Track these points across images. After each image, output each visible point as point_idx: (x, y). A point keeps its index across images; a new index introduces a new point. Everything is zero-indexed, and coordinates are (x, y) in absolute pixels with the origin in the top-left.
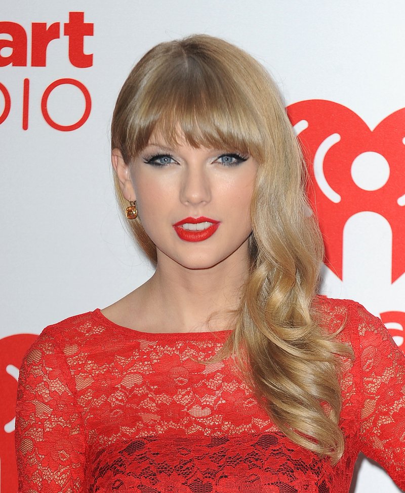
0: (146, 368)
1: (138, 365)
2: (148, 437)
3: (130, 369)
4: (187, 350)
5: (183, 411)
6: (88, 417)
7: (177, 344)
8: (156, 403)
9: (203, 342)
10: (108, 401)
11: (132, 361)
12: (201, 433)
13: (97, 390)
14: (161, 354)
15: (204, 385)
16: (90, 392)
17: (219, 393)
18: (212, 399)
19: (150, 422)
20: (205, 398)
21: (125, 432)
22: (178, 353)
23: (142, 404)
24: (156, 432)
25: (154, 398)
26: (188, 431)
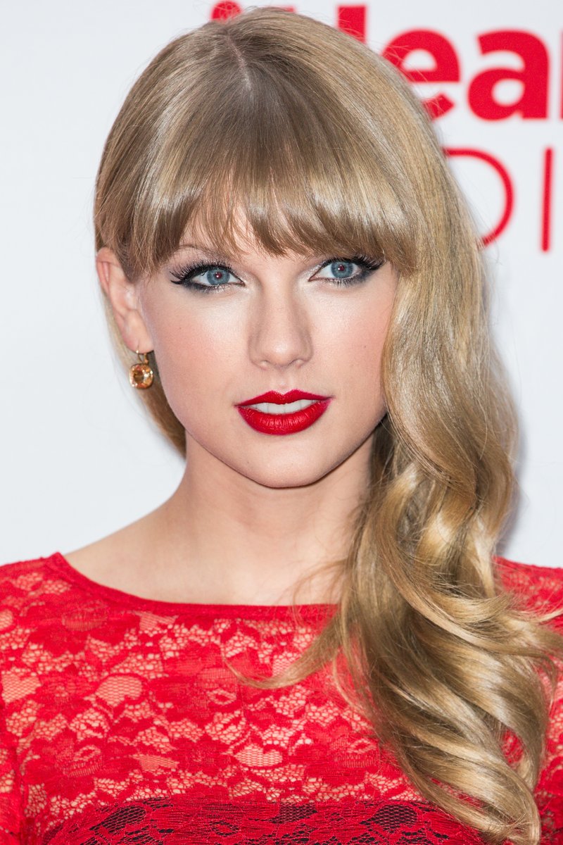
0: (151, 667)
1: (134, 662)
2: (151, 799)
3: (117, 667)
4: (236, 638)
5: (224, 754)
6: (29, 758)
7: (216, 624)
8: (169, 737)
9: (271, 625)
10: (71, 728)
11: (122, 651)
12: (261, 796)
13: (46, 702)
14: (183, 640)
15: (269, 708)
16: (31, 705)
17: (299, 725)
18: (285, 736)
19: (156, 772)
20: (271, 733)
21: (105, 790)
22: (218, 642)
23: (141, 737)
24: (168, 791)
25: (166, 728)
26: (235, 791)
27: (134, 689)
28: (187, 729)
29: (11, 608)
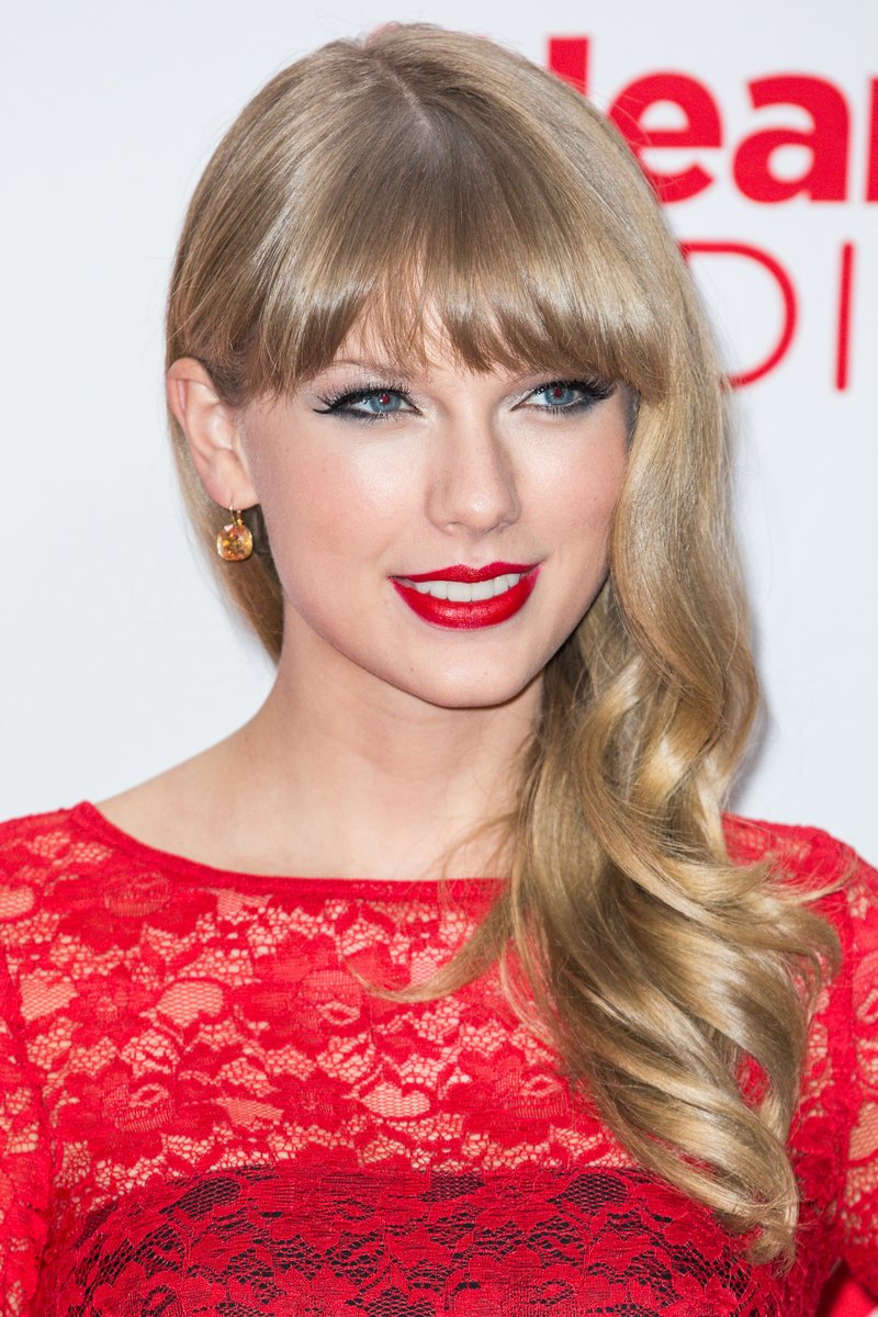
0: (235, 968)
1: (211, 961)
2: (245, 1166)
3: (187, 968)
4: (357, 927)
5: (346, 1097)
6: (62, 1103)
7: (328, 907)
8: (266, 1073)
9: (406, 908)
10: (123, 1058)
11: (193, 945)
12: (401, 1162)
13: (85, 1021)
14: (281, 930)
15: (409, 1030)
16: (63, 1024)
17: (451, 1054)
18: (431, 1070)
19: (252, 1125)
20: (412, 1066)
21: (179, 1153)
22: (331, 932)
23: (226, 1073)
24: (271, 1156)
25: (261, 1059)
26: (366, 1155)
27: (212, 1001)
28: (290, 1061)
29: (31, 884)
